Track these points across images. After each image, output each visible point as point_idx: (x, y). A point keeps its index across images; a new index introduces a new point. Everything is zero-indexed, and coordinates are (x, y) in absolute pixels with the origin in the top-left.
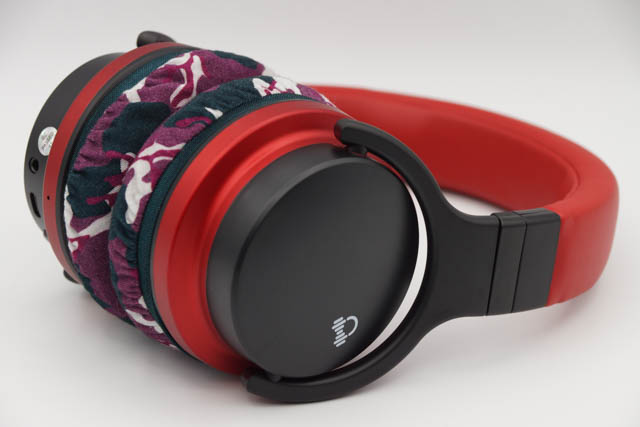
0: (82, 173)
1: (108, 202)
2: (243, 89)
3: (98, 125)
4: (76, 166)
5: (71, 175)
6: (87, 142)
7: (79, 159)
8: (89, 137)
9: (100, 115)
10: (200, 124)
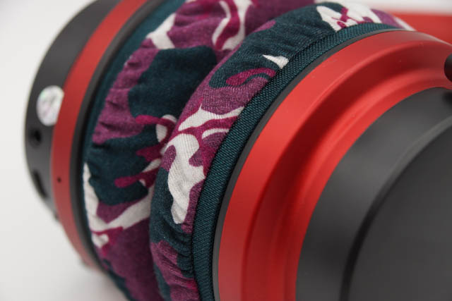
0: (106, 147)
1: (143, 182)
2: (308, 23)
3: (119, 82)
4: (96, 139)
5: (89, 151)
6: (107, 105)
7: (99, 128)
8: (109, 98)
9: (120, 68)
10: (260, 78)
